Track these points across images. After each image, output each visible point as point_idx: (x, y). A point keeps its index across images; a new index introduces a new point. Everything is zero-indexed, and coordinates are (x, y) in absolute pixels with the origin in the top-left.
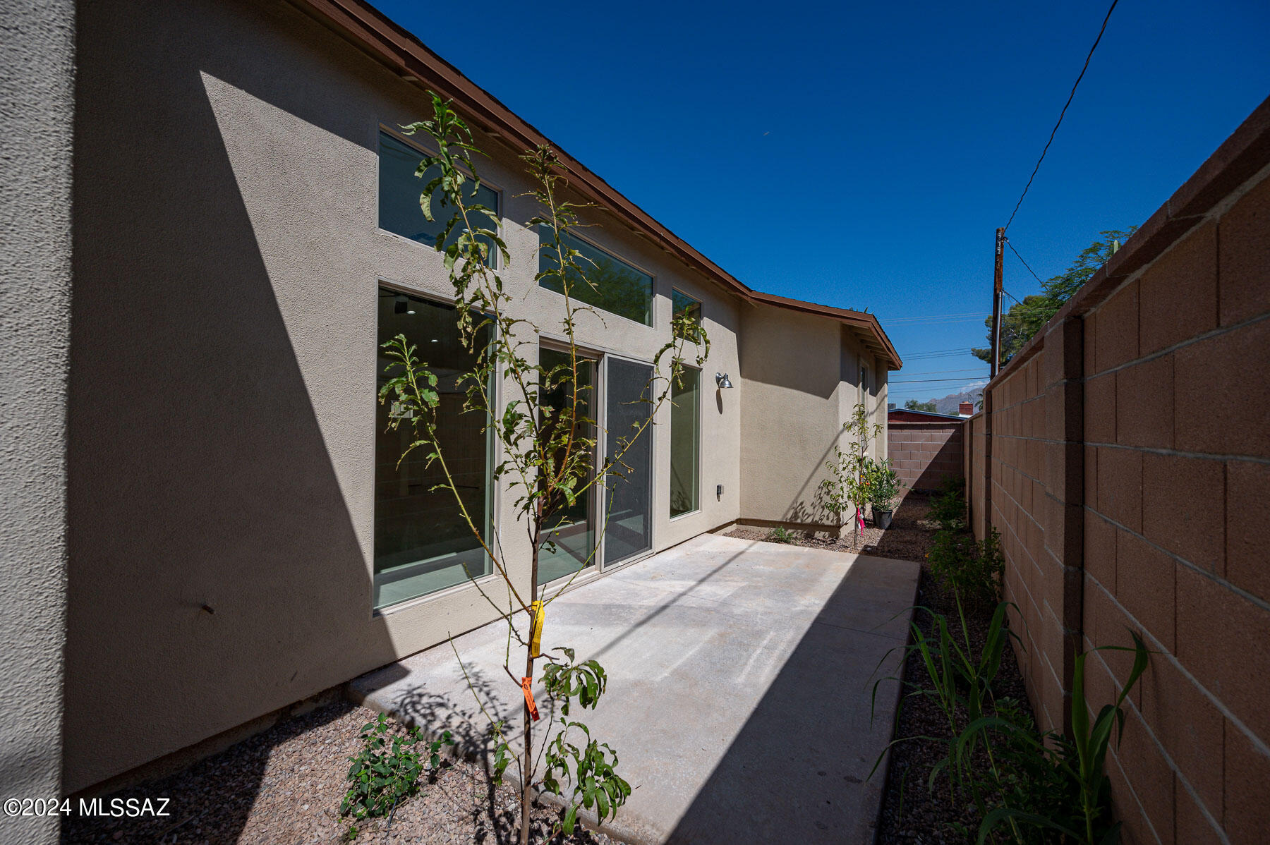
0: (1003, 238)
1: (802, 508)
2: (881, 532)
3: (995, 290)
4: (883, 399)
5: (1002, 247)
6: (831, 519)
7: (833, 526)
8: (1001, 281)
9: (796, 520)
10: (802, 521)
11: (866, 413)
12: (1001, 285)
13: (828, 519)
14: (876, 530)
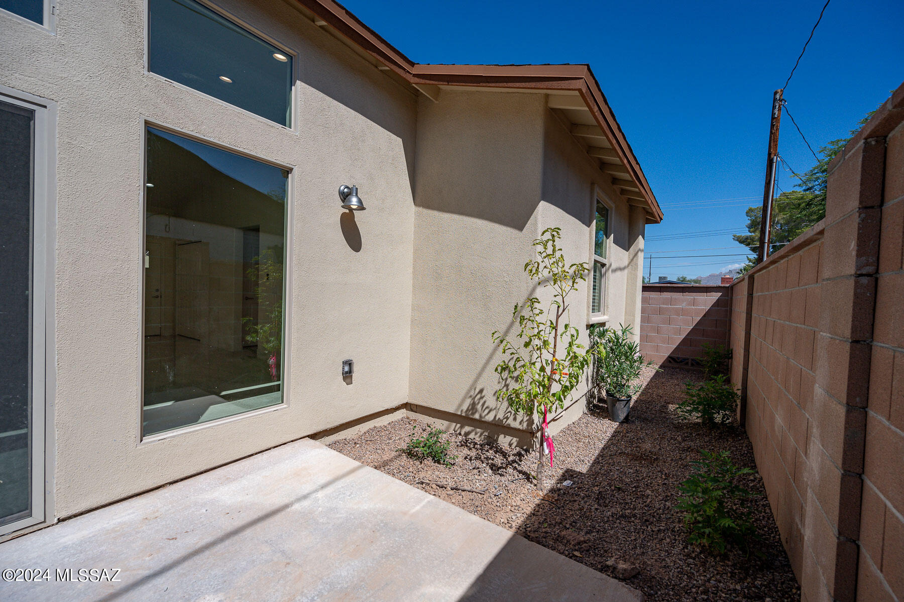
0: (781, 100)
1: (482, 398)
2: (616, 425)
3: (770, 154)
4: (636, 254)
5: (780, 109)
6: (519, 418)
7: (523, 431)
8: (776, 145)
9: (473, 414)
10: (481, 416)
11: (607, 266)
12: (776, 150)
13: (515, 419)
14: (607, 422)
